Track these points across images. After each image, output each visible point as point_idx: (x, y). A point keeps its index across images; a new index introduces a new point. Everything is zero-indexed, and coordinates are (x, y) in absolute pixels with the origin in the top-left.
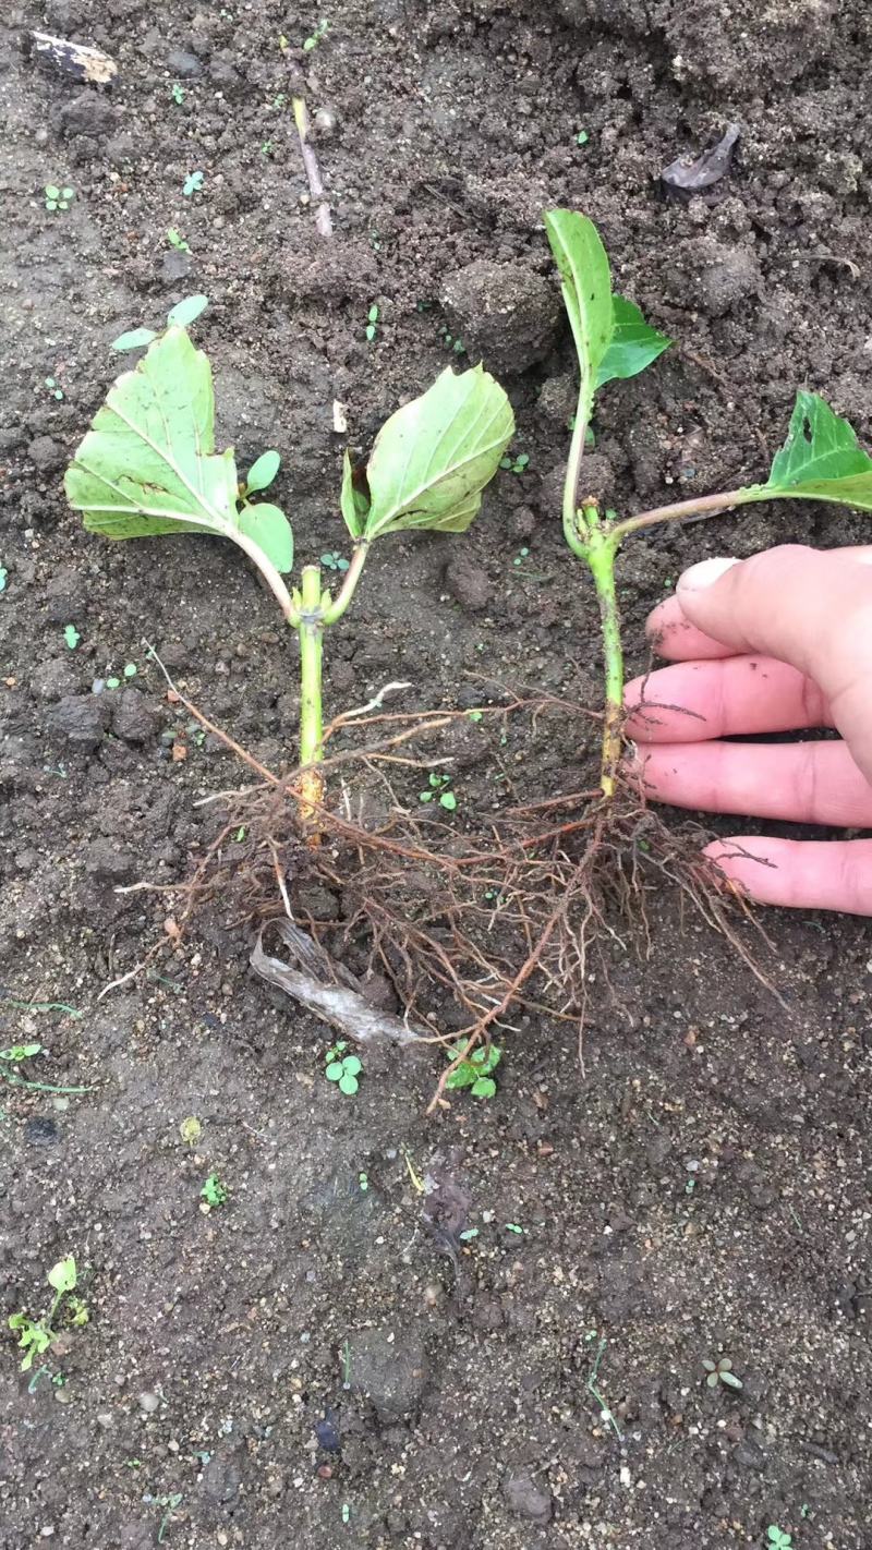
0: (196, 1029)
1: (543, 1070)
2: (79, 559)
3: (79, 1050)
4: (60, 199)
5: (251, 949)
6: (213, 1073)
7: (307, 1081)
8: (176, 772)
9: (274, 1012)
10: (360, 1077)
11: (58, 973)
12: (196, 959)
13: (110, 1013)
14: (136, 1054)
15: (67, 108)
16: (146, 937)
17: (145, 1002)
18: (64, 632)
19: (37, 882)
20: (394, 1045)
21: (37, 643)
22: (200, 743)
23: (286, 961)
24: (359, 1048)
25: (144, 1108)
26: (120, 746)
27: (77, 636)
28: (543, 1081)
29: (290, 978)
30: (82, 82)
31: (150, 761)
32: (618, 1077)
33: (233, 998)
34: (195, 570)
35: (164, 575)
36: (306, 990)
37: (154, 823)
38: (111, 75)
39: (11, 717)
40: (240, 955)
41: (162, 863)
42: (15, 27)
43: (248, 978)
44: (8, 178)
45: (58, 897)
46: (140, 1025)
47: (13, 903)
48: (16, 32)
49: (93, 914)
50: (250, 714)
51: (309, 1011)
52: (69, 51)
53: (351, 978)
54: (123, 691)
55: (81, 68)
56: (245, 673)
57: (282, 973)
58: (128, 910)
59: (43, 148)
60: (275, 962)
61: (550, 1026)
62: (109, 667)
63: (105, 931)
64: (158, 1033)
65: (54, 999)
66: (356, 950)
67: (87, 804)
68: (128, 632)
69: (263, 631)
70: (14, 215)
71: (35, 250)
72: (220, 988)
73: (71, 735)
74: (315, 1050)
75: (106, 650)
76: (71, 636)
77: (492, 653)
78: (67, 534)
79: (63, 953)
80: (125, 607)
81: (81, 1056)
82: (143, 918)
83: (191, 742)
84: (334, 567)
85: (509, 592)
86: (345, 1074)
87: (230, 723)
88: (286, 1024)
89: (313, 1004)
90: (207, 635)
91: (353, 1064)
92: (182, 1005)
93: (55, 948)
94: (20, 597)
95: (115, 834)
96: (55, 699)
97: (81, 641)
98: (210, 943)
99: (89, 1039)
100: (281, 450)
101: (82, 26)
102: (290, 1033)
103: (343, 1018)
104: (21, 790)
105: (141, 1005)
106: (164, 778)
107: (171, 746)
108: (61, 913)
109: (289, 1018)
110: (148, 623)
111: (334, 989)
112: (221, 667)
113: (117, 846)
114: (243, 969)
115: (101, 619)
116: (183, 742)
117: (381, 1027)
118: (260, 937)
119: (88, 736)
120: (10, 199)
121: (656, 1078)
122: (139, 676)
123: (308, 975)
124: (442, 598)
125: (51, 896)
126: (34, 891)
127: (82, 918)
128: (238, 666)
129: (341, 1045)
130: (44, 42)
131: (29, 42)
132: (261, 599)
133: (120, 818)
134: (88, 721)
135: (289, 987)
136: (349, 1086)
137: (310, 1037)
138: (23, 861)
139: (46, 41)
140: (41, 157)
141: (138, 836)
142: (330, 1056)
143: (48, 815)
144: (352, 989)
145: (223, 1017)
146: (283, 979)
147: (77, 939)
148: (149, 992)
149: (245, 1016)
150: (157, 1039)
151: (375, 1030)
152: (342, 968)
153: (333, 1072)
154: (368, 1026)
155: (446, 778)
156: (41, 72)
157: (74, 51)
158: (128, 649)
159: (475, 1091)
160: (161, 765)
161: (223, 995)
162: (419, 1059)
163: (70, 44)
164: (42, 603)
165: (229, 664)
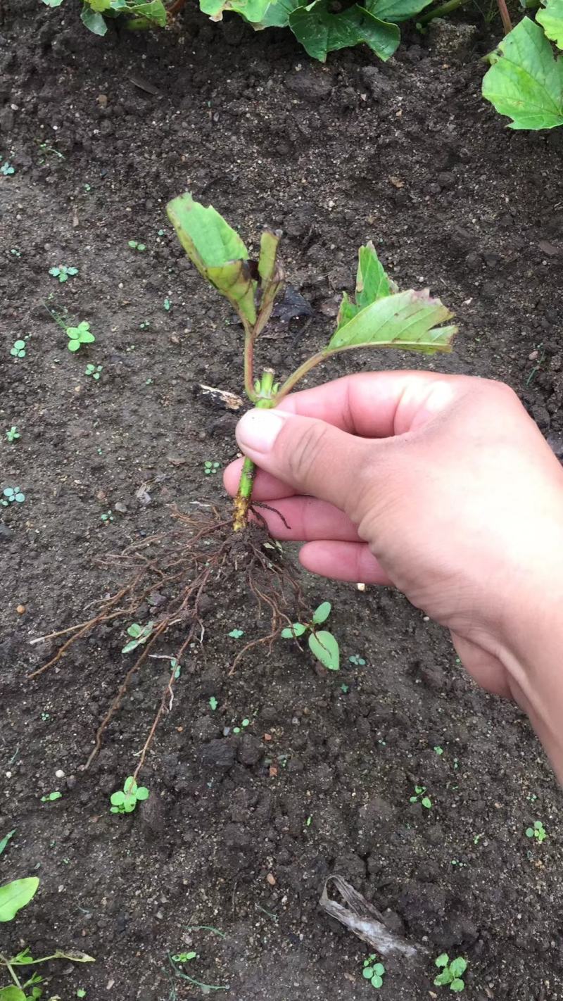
0: (284, 944)
1: (490, 973)
2: (218, 659)
3: (216, 955)
4: (212, 468)
5: (320, 895)
6: (295, 972)
7: (351, 978)
8: (272, 783)
9: (331, 934)
10: (383, 976)
11: (204, 906)
12: (284, 899)
13: (233, 932)
14: (248, 959)
15: (216, 422)
16: (254, 884)
17: (254, 925)
18: (209, 700)
19: (194, 850)
20: (403, 957)
21: (194, 707)
22: (284, 765)
23: (339, 902)
24: (382, 958)
25: (255, 994)
26: (241, 768)
27: (216, 703)
28: (491, 981)
29: (343, 914)
30: (224, 409)
31: (256, 776)
32: (535, 979)
33: (307, 925)
34: (282, 665)
35: (265, 668)
36: (352, 921)
37: (262, 816)
38: (240, 406)
39: (181, 750)
40: (311, 898)
41: (267, 840)
42: (190, 381)
43: (317, 912)
44: (185, 457)
45: (207, 860)
46: (251, 940)
47: (180, 863)
48: (190, 383)
49: (226, 870)
50: (312, 748)
51: (353, 934)
52: (219, 394)
53: (378, 914)
54: (243, 735)
55: (225, 402)
56: (309, 724)
57: (339, 910)
58: (245, 868)
59: (202, 441)
60: (334, 903)
61: (495, 946)
62: (233, 721)
63: (230, 880)
64: (262, 945)
65: (201, 923)
66: (378, 895)
67: (222, 803)
68: (244, 701)
69: (319, 700)
70: (189, 477)
71: (199, 494)
72: (301, 918)
73: (217, 763)
74: (356, 958)
75: (232, 711)
76: (213, 703)
77: (446, 714)
78: (213, 646)
79: (207, 894)
80: (243, 687)
81: (217, 959)
82: (253, 872)
83: (280, 765)
84: (356, 663)
85: (454, 678)
86: (375, 975)
87: (300, 753)
88: (338, 942)
89: (357, 930)
90: (287, 702)
91: (379, 968)
92: (276, 927)
93: (203, 890)
94: (187, 682)
95: (240, 822)
96: (207, 741)
97: (218, 706)
98: (294, 890)
99: (222, 949)
100: (331, 601)
101: (224, 381)
102: (340, 947)
103: (373, 938)
104: (187, 795)
105: (251, 927)
106: (265, 786)
107: (268, 768)
108: (208, 869)
109: (340, 938)
110: (256, 696)
111: (368, 921)
112: (296, 721)
113: (243, 830)
114: (314, 906)
115: (230, 693)
116: (276, 765)
117: (395, 945)
118: (325, 887)
119: (227, 763)
120: (186, 468)
121: (559, 980)
122: (249, 726)
123: (353, 911)
124: (417, 681)
125: (203, 859)
126: (193, 855)
127: (220, 872)
128: (306, 720)
129: (373, 957)
130: (206, 390)
131: (198, 389)
132: (317, 681)
133: (243, 812)
134: (227, 755)
135: (342, 919)
136: (377, 982)
137: (353, 950)
138: (188, 837)
139: (207, 389)
140: (201, 446)
141: (253, 823)
142: (366, 963)
143: (202, 809)
144: (378, 920)
145: (301, 936)
146: (339, 914)
147: (214, 885)
148: (256, 919)
149: (314, 936)
150: (261, 949)
151: (392, 946)
152: (371, 908)
153: (367, 973)
154: (387, 944)
155: (424, 788)
156: (202, 403)
157: (221, 394)
158: (243, 709)
159: (452, 987)
160: (263, 779)
161: (301, 922)
162: (418, 966)
163: (219, 391)
164: (198, 685)
165: (300, 719)
